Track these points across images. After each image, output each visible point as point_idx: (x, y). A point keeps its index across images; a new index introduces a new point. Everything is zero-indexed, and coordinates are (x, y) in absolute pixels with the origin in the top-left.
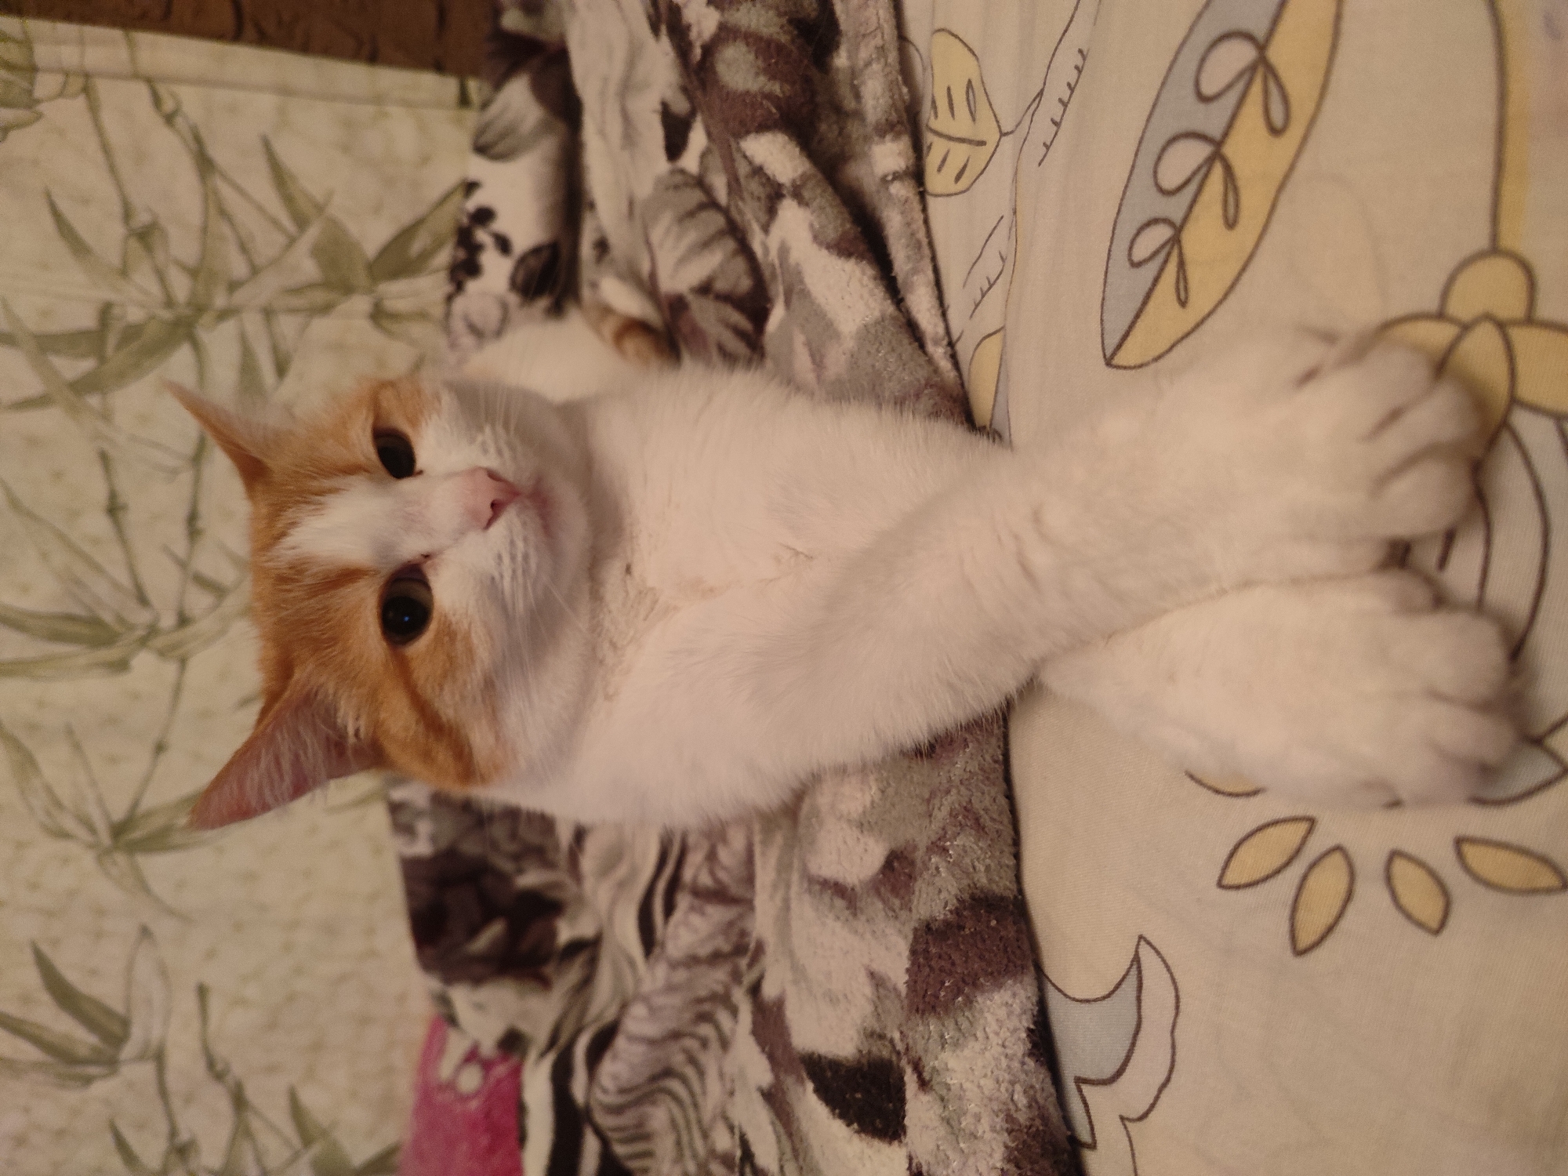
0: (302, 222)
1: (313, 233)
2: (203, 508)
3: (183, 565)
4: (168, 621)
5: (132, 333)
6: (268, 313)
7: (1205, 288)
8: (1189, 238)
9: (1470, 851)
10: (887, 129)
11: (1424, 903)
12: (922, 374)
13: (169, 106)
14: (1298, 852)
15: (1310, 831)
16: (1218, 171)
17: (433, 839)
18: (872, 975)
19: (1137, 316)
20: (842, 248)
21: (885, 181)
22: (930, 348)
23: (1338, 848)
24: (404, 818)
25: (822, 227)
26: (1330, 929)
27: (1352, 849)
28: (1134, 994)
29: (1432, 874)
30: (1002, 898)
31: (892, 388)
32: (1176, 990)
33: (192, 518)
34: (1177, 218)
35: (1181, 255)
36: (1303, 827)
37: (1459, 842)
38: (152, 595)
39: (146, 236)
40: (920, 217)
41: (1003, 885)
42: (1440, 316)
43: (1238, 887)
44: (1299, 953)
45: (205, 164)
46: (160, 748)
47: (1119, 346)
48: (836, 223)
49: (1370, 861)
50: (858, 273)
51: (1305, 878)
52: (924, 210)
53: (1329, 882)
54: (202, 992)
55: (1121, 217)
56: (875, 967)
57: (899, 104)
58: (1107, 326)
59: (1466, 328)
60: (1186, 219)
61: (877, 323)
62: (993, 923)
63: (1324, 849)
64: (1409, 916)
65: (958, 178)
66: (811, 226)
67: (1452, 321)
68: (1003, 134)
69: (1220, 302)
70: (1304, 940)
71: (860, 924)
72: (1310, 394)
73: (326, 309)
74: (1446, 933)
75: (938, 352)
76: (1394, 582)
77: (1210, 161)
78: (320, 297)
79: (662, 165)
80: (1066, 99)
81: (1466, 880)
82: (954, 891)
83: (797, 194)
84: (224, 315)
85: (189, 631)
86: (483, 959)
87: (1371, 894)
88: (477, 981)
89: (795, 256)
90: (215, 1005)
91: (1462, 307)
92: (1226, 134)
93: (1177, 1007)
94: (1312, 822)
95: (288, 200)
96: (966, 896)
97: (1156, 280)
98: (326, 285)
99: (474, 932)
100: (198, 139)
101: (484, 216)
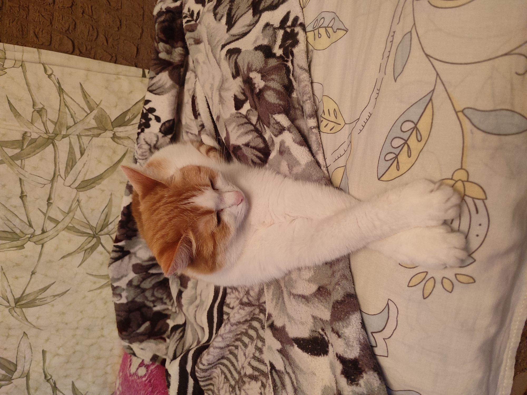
0: (92, 110)
1: (95, 112)
2: (52, 196)
3: (45, 214)
4: (38, 232)
5: (33, 141)
6: (79, 136)
7: (403, 168)
8: (399, 157)
9: (457, 276)
10: (311, 116)
11: (449, 287)
12: (322, 175)
13: (49, 72)
14: (424, 278)
15: (427, 274)
16: (406, 146)
17: (127, 298)
18: (313, 317)
19: (387, 171)
20: (301, 144)
21: (311, 128)
22: (322, 168)
23: (433, 277)
24: (118, 292)
25: (295, 138)
26: (431, 293)
27: (435, 277)
28: (387, 311)
29: (451, 281)
30: (353, 294)
31: (315, 177)
32: (397, 309)
33: (49, 199)
34: (397, 153)
35: (398, 160)
36: (425, 274)
37: (456, 275)
38: (33, 224)
39: (40, 112)
40: (319, 137)
41: (352, 292)
42: (452, 179)
43: (411, 287)
44: (424, 298)
45: (61, 90)
46: (33, 273)
47: (382, 176)
48: (299, 138)
49: (438, 279)
50: (305, 150)
51: (425, 284)
52: (320, 135)
53: (430, 284)
54: (44, 352)
55: (383, 150)
56: (314, 314)
57: (314, 110)
58: (378, 172)
59: (456, 182)
60: (399, 154)
61: (310, 162)
62: (352, 300)
63: (430, 278)
64: (446, 290)
65: (331, 130)
66: (293, 138)
67: (454, 180)
68: (345, 124)
69: (407, 171)
70: (425, 296)
71: (310, 304)
72: (432, 194)
73: (98, 135)
74: (453, 292)
75: (324, 169)
76: (444, 227)
77: (404, 144)
78: (96, 132)
79: (234, 111)
80: (366, 122)
81: (457, 281)
82: (343, 293)
83: (289, 130)
84: (64, 137)
85: (46, 234)
86: (142, 334)
87: (439, 286)
88: (141, 341)
89: (287, 144)
90: (48, 356)
91: (456, 178)
92: (408, 139)
93: (398, 313)
94: (427, 272)
95: (88, 103)
96: (345, 294)
97: (391, 165)
98: (98, 128)
99: (139, 326)
100: (59, 83)
101: (152, 110)
